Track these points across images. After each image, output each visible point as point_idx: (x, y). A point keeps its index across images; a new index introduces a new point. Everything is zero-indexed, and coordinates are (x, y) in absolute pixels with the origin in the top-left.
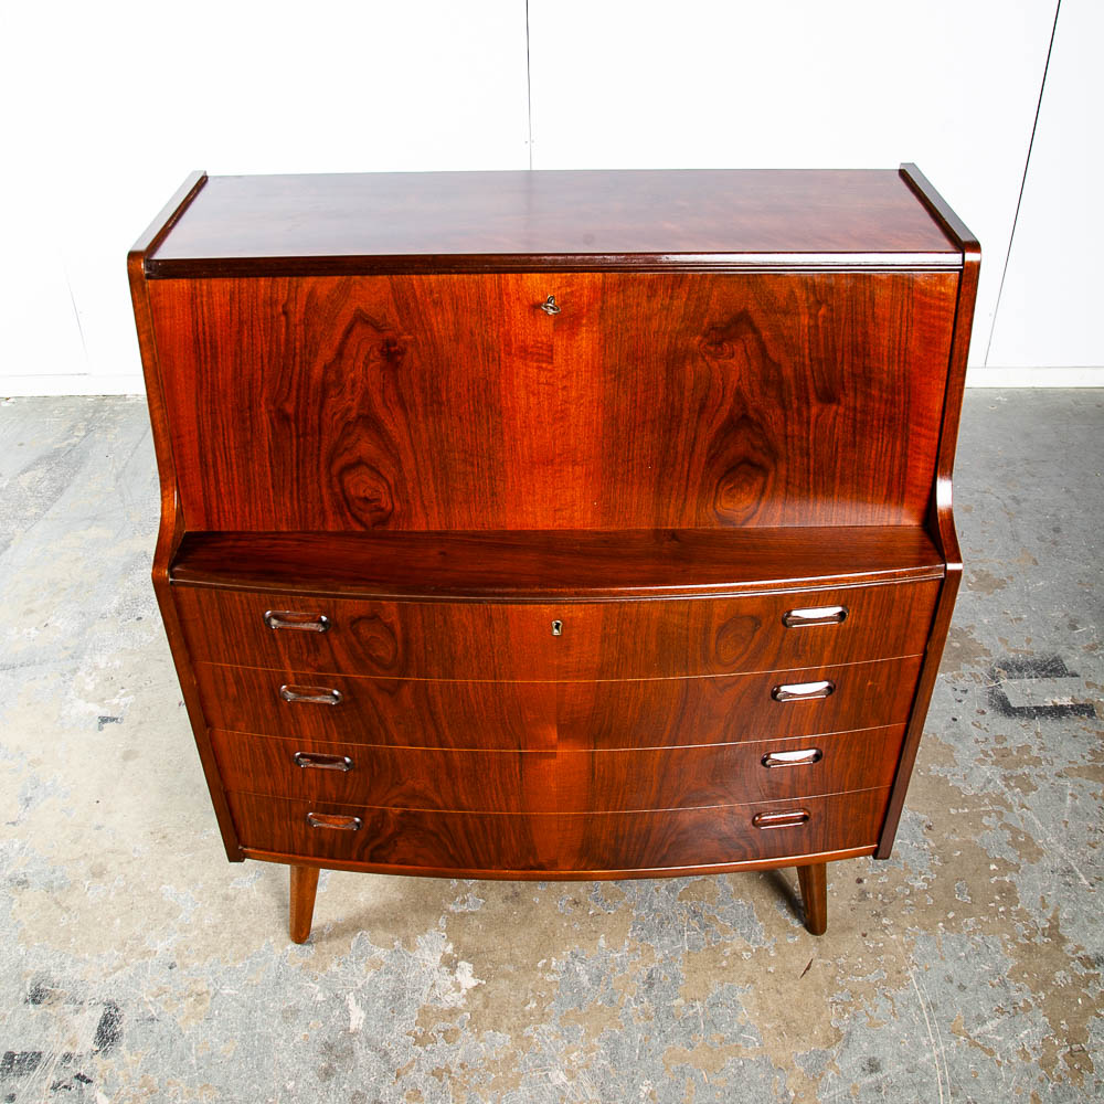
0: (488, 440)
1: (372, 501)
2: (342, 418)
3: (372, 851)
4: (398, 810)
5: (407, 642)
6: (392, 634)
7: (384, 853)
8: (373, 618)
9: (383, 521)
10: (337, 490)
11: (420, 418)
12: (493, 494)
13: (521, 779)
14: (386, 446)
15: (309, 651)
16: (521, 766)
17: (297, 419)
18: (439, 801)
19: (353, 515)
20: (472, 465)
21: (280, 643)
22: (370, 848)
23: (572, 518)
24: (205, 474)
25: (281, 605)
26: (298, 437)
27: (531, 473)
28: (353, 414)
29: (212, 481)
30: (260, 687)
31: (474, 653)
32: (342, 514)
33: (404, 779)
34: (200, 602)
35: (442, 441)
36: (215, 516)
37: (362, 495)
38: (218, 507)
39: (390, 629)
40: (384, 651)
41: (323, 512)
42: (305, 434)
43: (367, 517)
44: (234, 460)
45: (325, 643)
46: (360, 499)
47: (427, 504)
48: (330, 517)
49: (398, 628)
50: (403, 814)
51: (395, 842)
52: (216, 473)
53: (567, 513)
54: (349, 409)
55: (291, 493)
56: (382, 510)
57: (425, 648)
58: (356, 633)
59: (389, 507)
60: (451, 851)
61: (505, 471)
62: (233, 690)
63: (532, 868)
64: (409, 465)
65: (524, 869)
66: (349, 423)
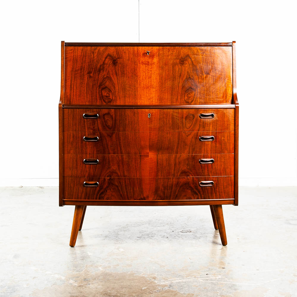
0: (134, 82)
1: (108, 97)
2: (103, 77)
3: (100, 195)
4: (108, 178)
5: (115, 120)
6: (112, 118)
7: (103, 195)
8: (108, 114)
9: (110, 102)
10: (100, 94)
11: (120, 77)
12: (135, 95)
13: (140, 165)
14: (112, 84)
15: (92, 125)
16: (140, 160)
17: (93, 77)
18: (119, 174)
19: (104, 100)
20: (131, 88)
21: (86, 123)
22: (99, 194)
23: (152, 101)
24: (71, 90)
25: (88, 112)
26: (93, 81)
27: (144, 90)
28: (105, 76)
29: (72, 92)
30: (79, 138)
31: (131, 124)
32: (101, 100)
33: (111, 166)
34: (68, 113)
35: (124, 82)
36: (72, 100)
37: (106, 95)
38: (73, 98)
39: (112, 117)
40: (110, 123)
41: (97, 99)
42: (94, 81)
43: (106, 101)
44: (78, 87)
45: (97, 122)
46: (105, 96)
47: (120, 97)
48: (98, 100)
49: (114, 116)
50: (109, 180)
51: (107, 191)
52: (73, 90)
53: (151, 100)
54: (105, 75)
55: (90, 95)
56: (110, 99)
57: (120, 122)
58: (104, 118)
59: (112, 98)
60: (121, 193)
61: (138, 90)
62: (72, 139)
63: (142, 199)
64: (117, 88)
65: (140, 200)
66: (104, 78)
